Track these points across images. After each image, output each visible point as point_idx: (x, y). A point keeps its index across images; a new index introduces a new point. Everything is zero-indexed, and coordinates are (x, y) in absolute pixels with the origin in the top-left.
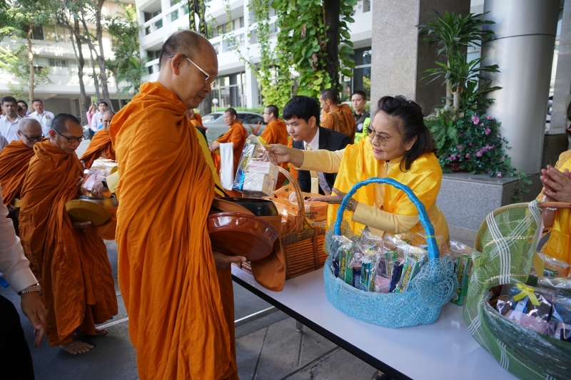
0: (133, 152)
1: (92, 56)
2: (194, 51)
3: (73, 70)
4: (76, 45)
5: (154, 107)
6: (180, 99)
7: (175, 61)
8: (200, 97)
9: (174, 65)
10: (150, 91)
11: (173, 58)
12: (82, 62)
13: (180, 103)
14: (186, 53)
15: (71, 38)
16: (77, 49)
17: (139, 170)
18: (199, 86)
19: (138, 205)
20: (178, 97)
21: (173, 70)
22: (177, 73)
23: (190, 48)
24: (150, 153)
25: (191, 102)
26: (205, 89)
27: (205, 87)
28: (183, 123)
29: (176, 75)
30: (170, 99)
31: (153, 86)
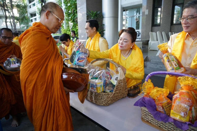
0: (27, 49)
1: (9, 15)
2: (54, 10)
3: (3, 20)
4: (4, 11)
5: (36, 31)
7: (46, 14)
8: (57, 28)
9: (46, 15)
10: (36, 26)
11: (46, 12)
12: (6, 18)
13: (48, 31)
14: (51, 10)
15: (2, 9)
16: (4, 13)
17: (30, 57)
18: (57, 24)
19: (30, 71)
20: (47, 28)
21: (46, 17)
22: (48, 18)
23: (53, 9)
24: (34, 50)
25: (53, 30)
27: (59, 24)
28: (50, 39)
29: (47, 19)
30: (44, 29)
31: (37, 24)
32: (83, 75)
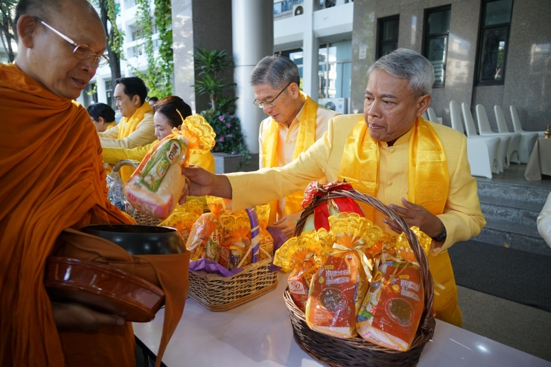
9: (22, 32)
22: (30, 46)
25: (61, 88)
29: (30, 49)
32: (141, 261)
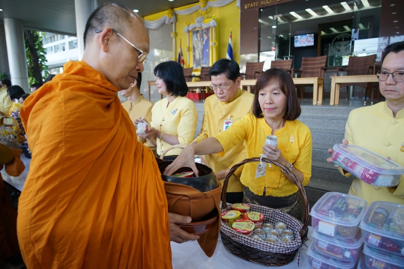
2: (124, 25)
5: (72, 89)
6: (108, 80)
7: (104, 37)
8: (131, 76)
9: (103, 40)
10: (73, 71)
11: (103, 33)
14: (116, 26)
18: (132, 64)
21: (102, 46)
22: (106, 50)
26: (137, 68)
27: (136, 65)
29: (105, 53)
30: (96, 80)
31: (77, 65)
